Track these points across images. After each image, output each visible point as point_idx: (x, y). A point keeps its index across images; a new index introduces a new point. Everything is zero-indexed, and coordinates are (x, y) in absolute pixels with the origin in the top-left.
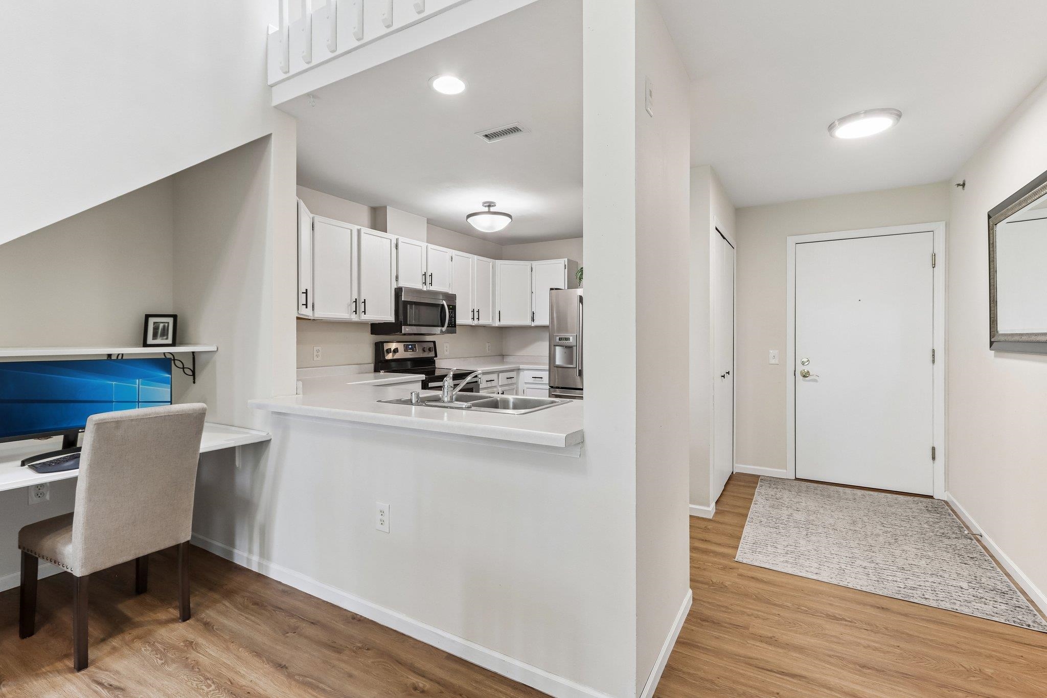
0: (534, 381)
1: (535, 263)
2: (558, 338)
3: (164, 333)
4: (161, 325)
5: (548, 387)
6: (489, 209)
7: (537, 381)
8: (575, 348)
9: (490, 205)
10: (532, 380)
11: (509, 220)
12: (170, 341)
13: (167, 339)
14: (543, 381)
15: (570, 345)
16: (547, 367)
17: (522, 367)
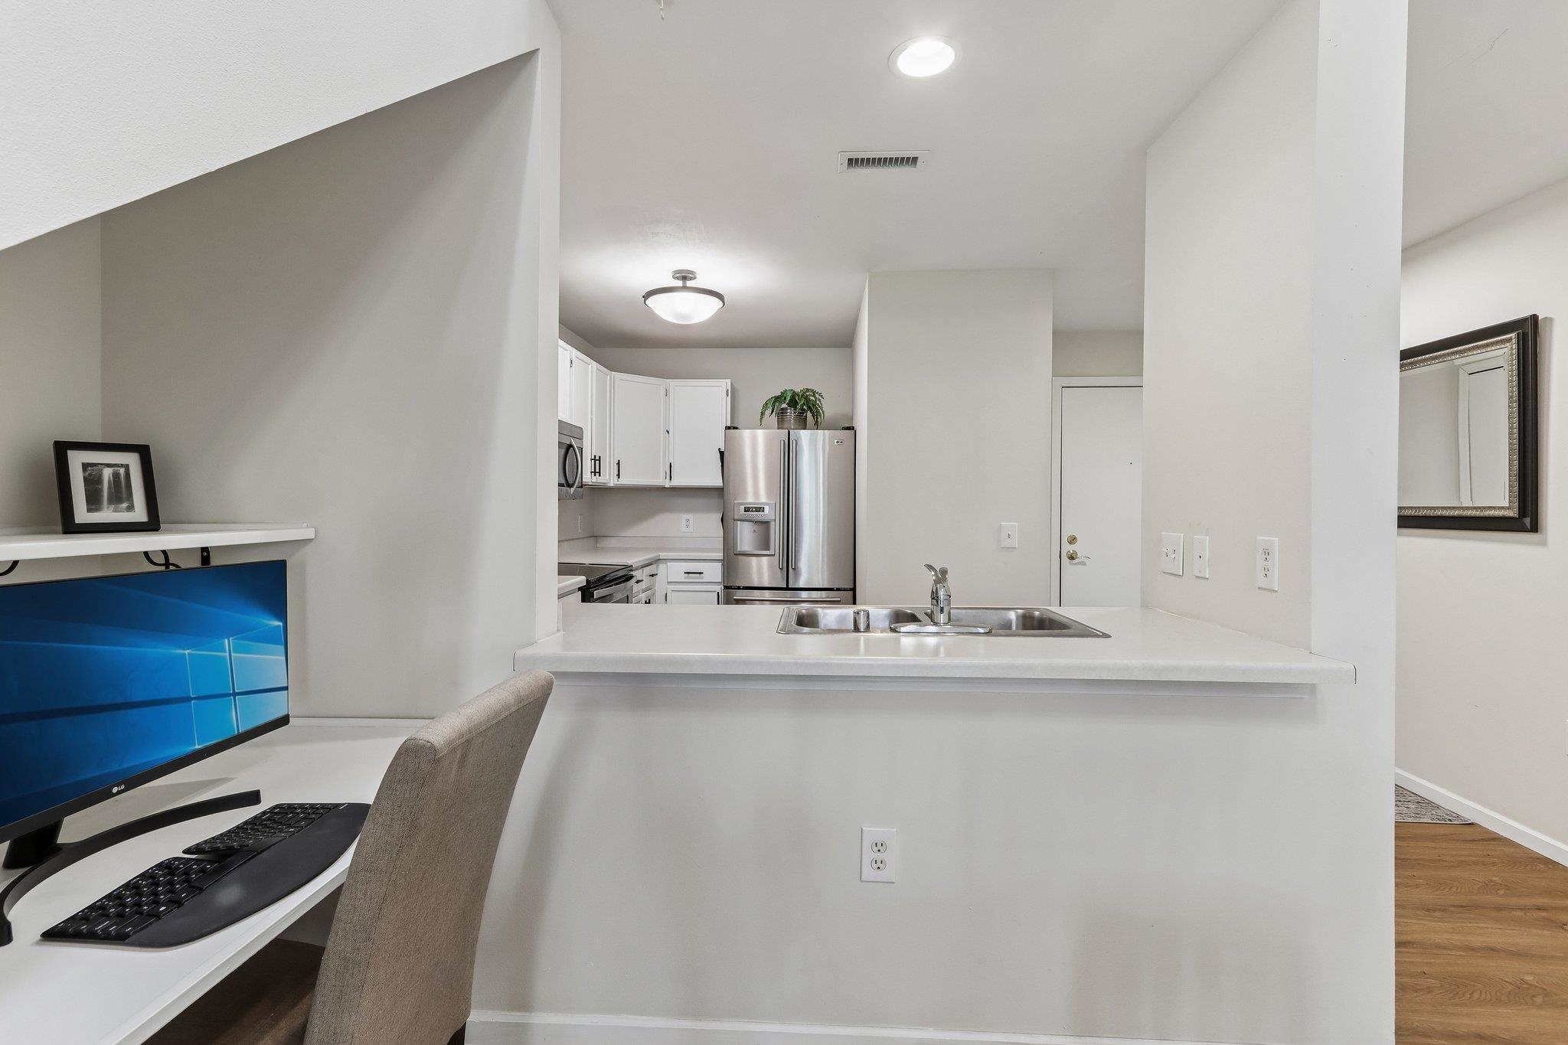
0: (686, 578)
1: (673, 383)
2: (742, 507)
3: (120, 493)
4: (107, 473)
5: (719, 588)
6: (684, 283)
7: (691, 578)
8: (772, 524)
9: (685, 276)
10: (682, 578)
11: (718, 303)
12: (140, 514)
13: (131, 508)
14: (702, 578)
15: (765, 519)
16: (720, 555)
17: (663, 555)
